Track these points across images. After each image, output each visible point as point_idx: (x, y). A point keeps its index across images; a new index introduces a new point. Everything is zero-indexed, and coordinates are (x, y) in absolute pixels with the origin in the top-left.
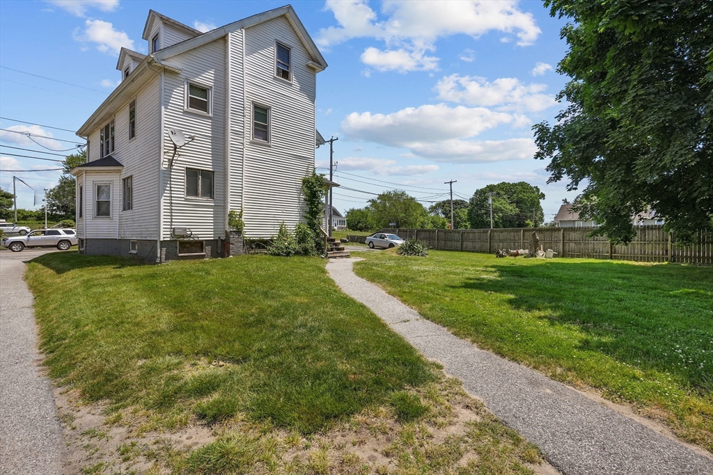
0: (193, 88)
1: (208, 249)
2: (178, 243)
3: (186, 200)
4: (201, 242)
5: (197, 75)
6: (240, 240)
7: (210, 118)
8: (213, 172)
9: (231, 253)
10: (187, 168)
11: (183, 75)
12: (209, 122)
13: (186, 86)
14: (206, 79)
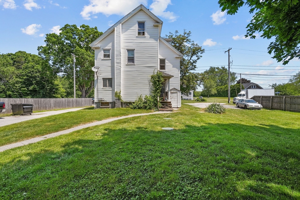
0: (105, 50)
1: (110, 105)
2: (101, 103)
3: (102, 89)
4: (108, 103)
5: (106, 46)
6: (119, 102)
7: (110, 60)
8: (112, 78)
9: (116, 107)
10: (103, 78)
11: (102, 48)
12: (110, 61)
13: (102, 51)
14: (109, 47)
